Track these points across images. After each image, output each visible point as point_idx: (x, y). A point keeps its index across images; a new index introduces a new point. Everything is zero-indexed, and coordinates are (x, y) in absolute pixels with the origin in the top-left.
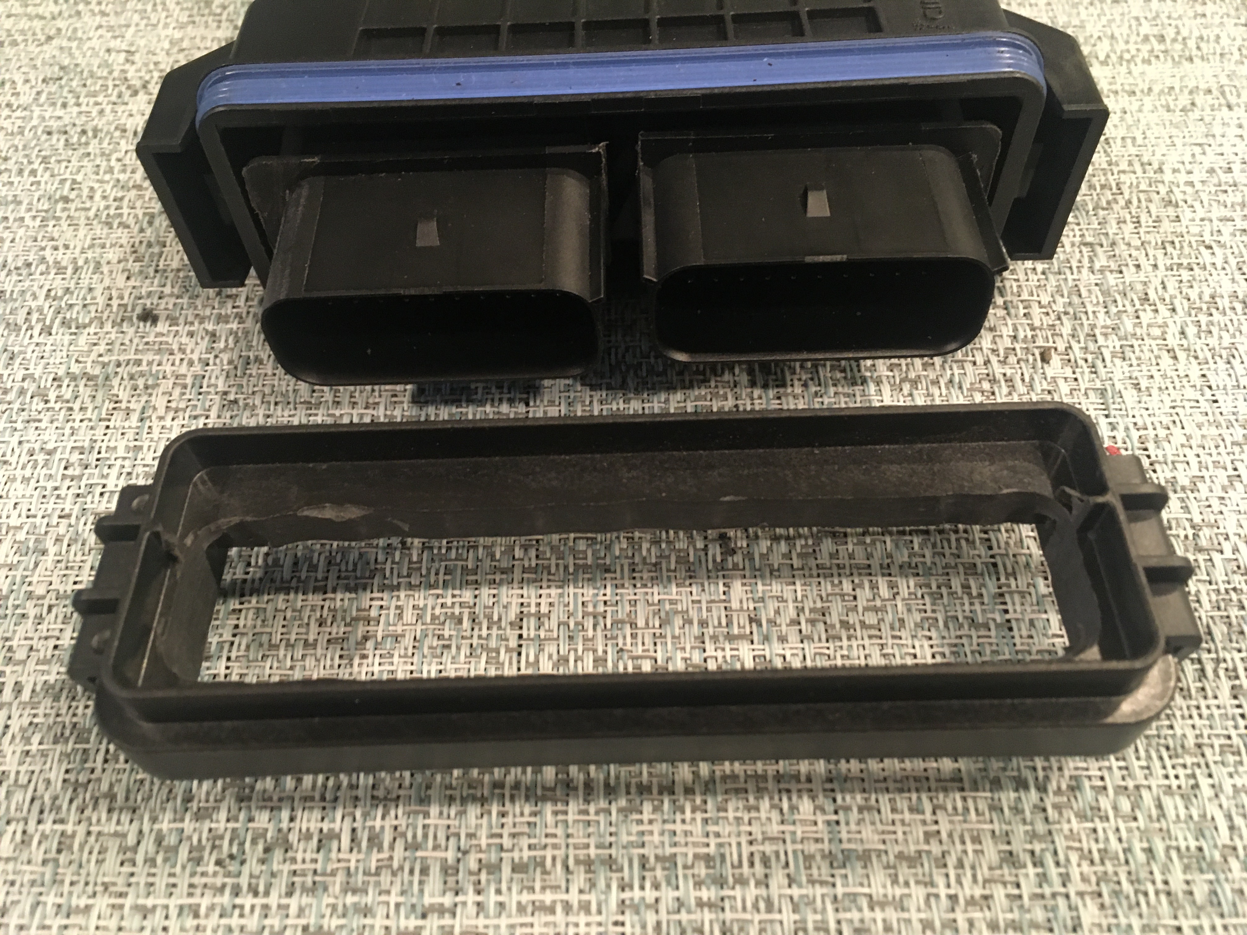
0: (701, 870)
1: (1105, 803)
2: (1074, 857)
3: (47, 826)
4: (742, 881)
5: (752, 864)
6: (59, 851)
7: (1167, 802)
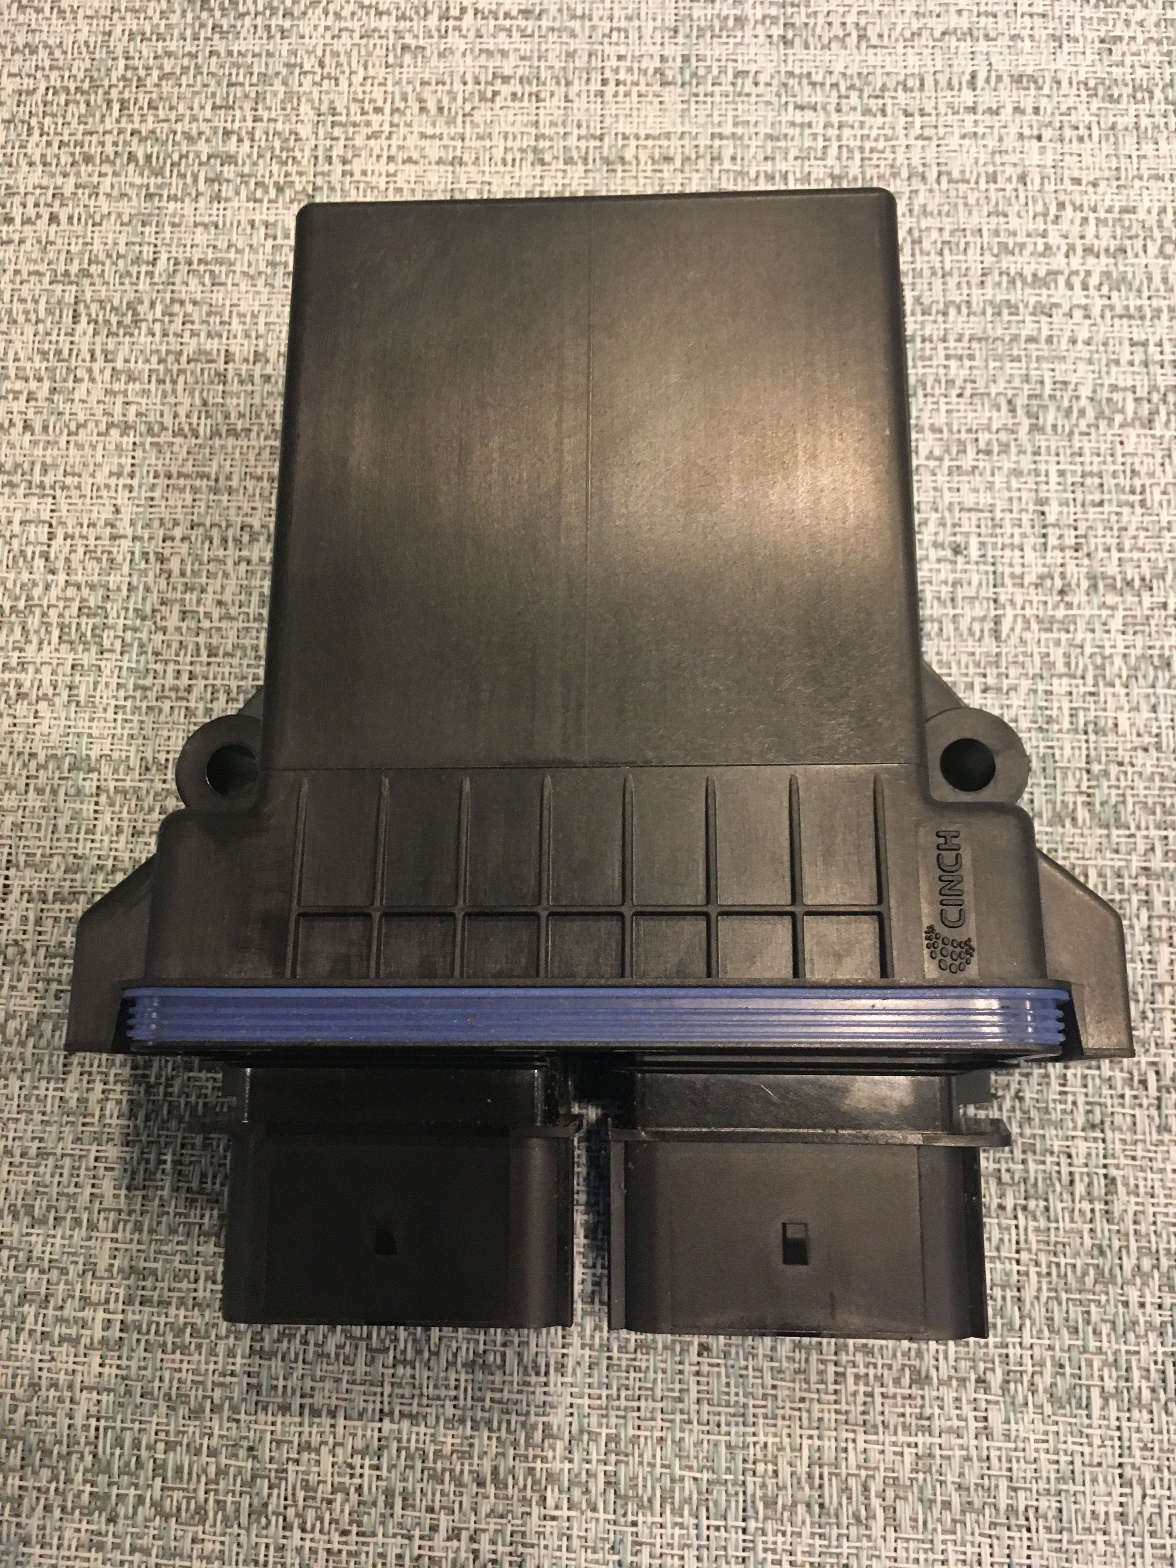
0: (548, 157)
1: (273, 193)
2: (305, 162)
3: (1009, 187)
4: (522, 150)
5: (514, 160)
6: (995, 172)
7: (231, 194)
